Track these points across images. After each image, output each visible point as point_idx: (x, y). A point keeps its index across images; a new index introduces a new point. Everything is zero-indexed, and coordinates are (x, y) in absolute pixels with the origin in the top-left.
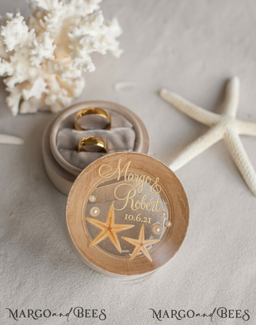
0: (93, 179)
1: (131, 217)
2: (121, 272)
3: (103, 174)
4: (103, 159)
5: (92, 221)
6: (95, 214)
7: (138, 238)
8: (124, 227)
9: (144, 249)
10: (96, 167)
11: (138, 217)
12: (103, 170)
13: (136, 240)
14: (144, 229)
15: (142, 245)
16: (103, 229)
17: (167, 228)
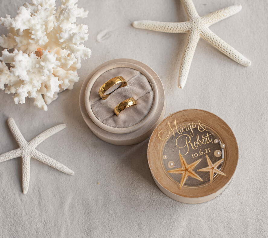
0: (158, 145)
1: (196, 155)
2: (210, 193)
3: (163, 138)
4: (157, 128)
5: (173, 172)
6: (173, 166)
7: (208, 166)
8: (195, 164)
9: (216, 170)
10: (155, 135)
11: (201, 152)
12: (162, 135)
13: (207, 168)
14: (209, 158)
15: (213, 168)
16: (182, 172)
17: (224, 148)
